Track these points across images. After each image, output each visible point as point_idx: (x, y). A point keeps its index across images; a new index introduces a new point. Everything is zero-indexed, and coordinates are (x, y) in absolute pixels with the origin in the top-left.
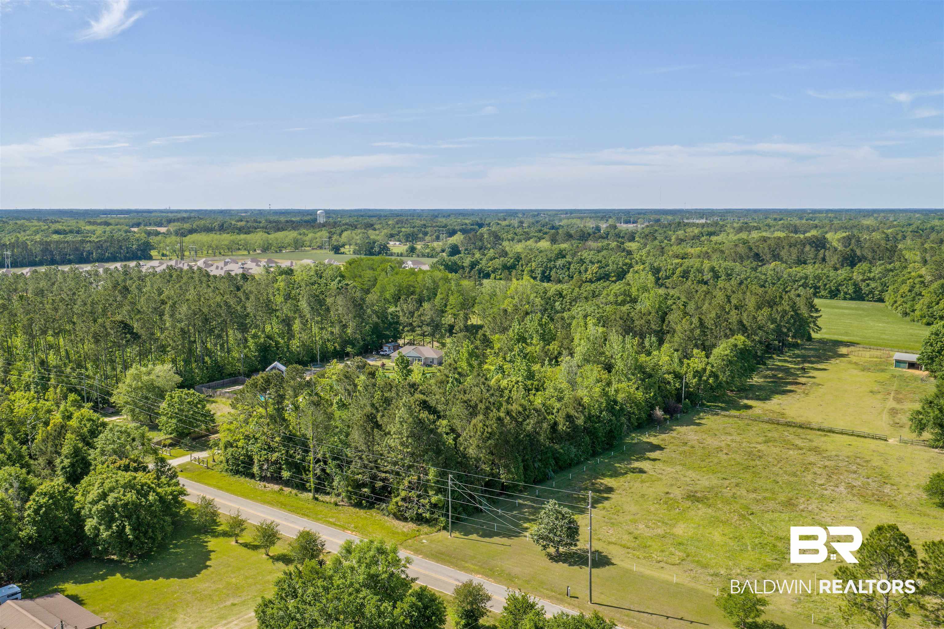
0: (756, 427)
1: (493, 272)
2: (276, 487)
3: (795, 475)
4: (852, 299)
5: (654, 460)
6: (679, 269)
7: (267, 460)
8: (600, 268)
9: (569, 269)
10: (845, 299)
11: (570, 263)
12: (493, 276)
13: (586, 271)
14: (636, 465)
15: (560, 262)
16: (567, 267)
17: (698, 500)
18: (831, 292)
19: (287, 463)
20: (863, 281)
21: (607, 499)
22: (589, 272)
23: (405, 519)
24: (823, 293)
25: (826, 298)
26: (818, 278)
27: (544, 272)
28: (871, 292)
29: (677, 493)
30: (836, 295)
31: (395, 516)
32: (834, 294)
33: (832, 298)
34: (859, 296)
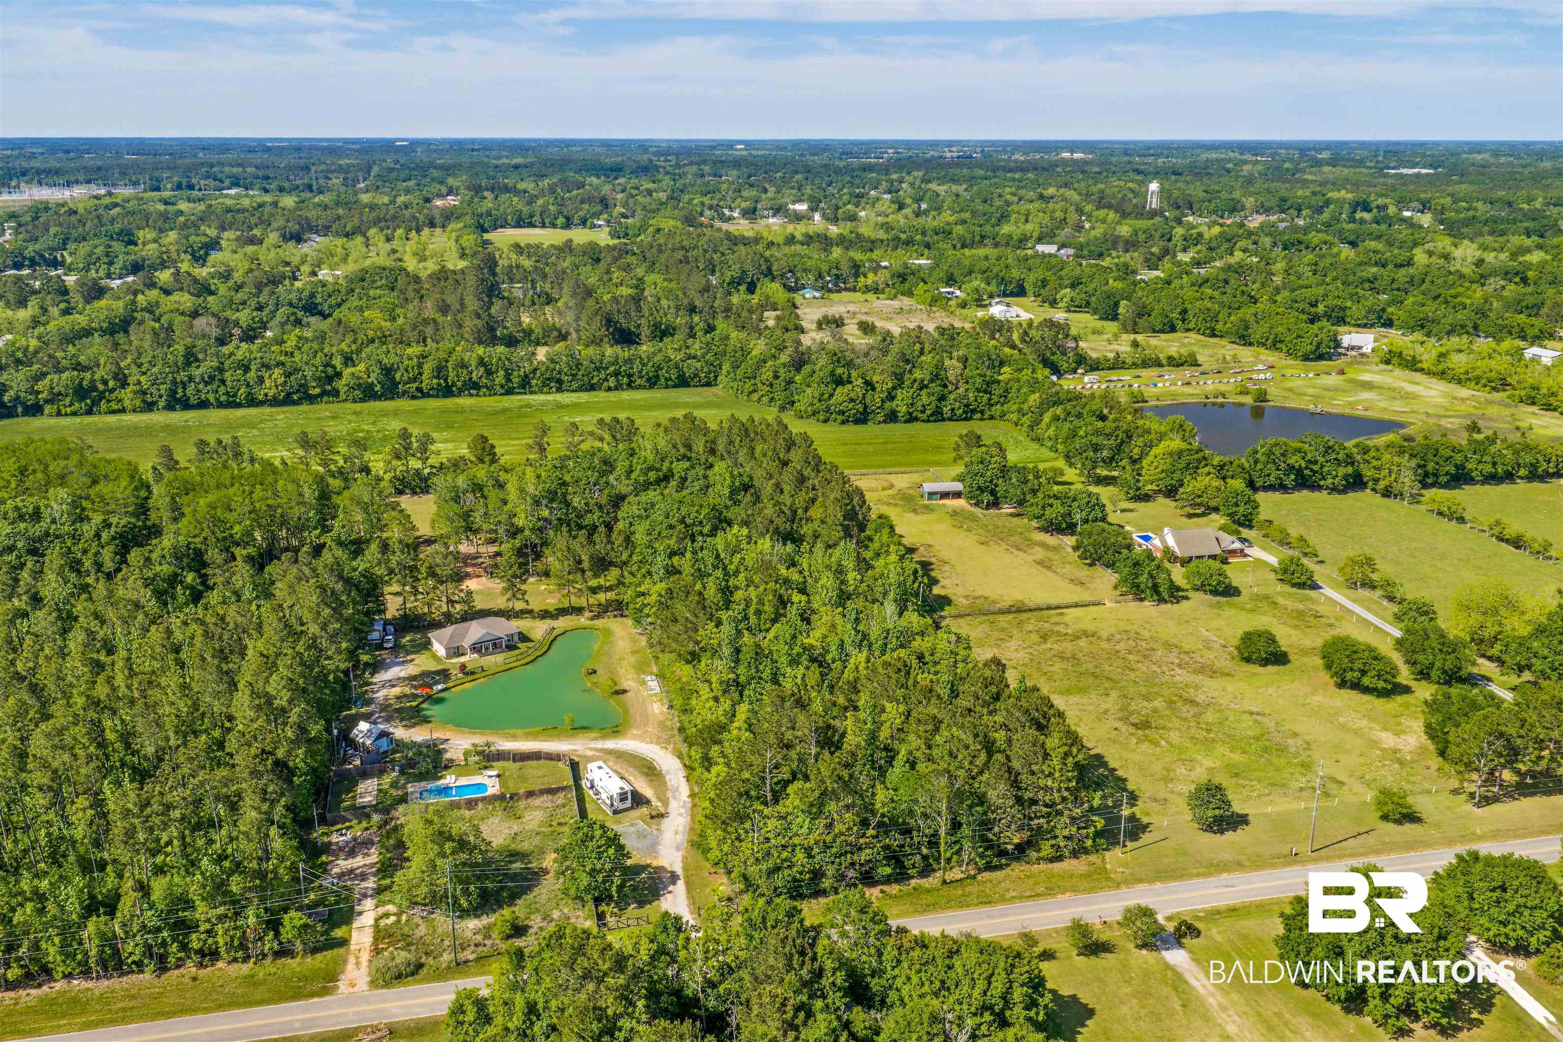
1: (51, 401)
4: (675, 386)
7: (853, 864)
8: (288, 375)
9: (223, 382)
10: (667, 387)
11: (220, 371)
13: (261, 380)
15: (198, 371)
16: (216, 377)
18: (649, 380)
19: (884, 857)
20: (683, 360)
22: (268, 383)
23: (1062, 858)
24: (639, 381)
25: (644, 388)
27: (172, 393)
28: (696, 375)
30: (655, 383)
31: (1053, 860)
32: (653, 382)
33: (651, 387)
34: (683, 382)
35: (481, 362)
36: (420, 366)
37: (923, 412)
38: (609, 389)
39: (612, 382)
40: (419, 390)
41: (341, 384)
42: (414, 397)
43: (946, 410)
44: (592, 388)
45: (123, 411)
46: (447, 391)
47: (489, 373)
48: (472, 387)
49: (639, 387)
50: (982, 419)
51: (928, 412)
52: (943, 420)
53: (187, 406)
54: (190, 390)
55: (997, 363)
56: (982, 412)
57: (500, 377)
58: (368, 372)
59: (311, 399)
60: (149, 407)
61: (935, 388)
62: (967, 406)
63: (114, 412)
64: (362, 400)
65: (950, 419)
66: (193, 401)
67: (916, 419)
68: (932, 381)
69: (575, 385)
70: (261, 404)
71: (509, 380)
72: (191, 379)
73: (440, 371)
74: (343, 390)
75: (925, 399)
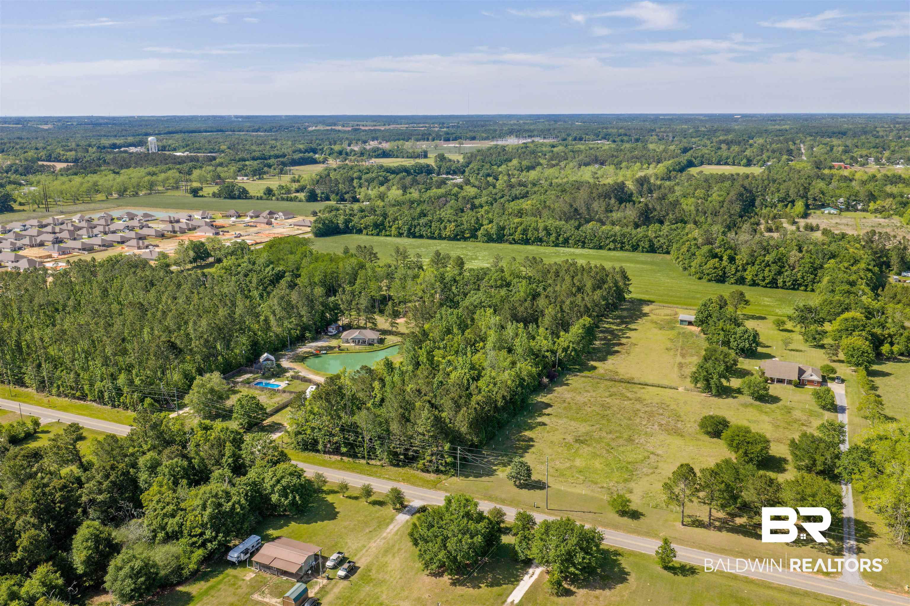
0: (603, 384)
1: (365, 228)
2: (338, 458)
3: (630, 419)
4: (648, 252)
5: (548, 415)
6: (520, 228)
7: (330, 441)
8: (457, 226)
9: (430, 227)
10: (643, 252)
11: (431, 222)
12: (365, 232)
13: (445, 228)
14: (539, 420)
15: (422, 221)
16: (428, 224)
17: (582, 442)
18: (632, 247)
19: (344, 443)
20: (656, 237)
21: (532, 446)
22: (448, 229)
23: (428, 471)
24: (627, 247)
25: (629, 251)
26: (623, 235)
27: (410, 229)
28: (661, 247)
29: (570, 439)
30: (636, 249)
31: (423, 471)
32: (635, 248)
33: (633, 251)
34: (652, 249)
35: (546, 229)
36: (516, 228)
37: (763, 281)
38: (610, 249)
39: (612, 246)
40: (514, 239)
41: (479, 233)
42: (511, 243)
43: (780, 282)
44: (601, 248)
45: (390, 236)
46: (527, 242)
47: (549, 234)
48: (539, 241)
49: (626, 250)
50: (806, 290)
51: (767, 281)
52: (777, 287)
53: (415, 237)
54: (417, 230)
55: (827, 257)
56: (806, 286)
57: (553, 238)
58: (492, 228)
59: (465, 239)
60: (400, 235)
61: (775, 268)
62: (796, 280)
63: (387, 236)
64: (487, 242)
65: (782, 288)
66: (417, 234)
67: (758, 285)
68: (773, 263)
69: (591, 245)
70: (444, 239)
71: (557, 239)
72: (419, 224)
73: (525, 231)
74: (480, 235)
75: (766, 273)
